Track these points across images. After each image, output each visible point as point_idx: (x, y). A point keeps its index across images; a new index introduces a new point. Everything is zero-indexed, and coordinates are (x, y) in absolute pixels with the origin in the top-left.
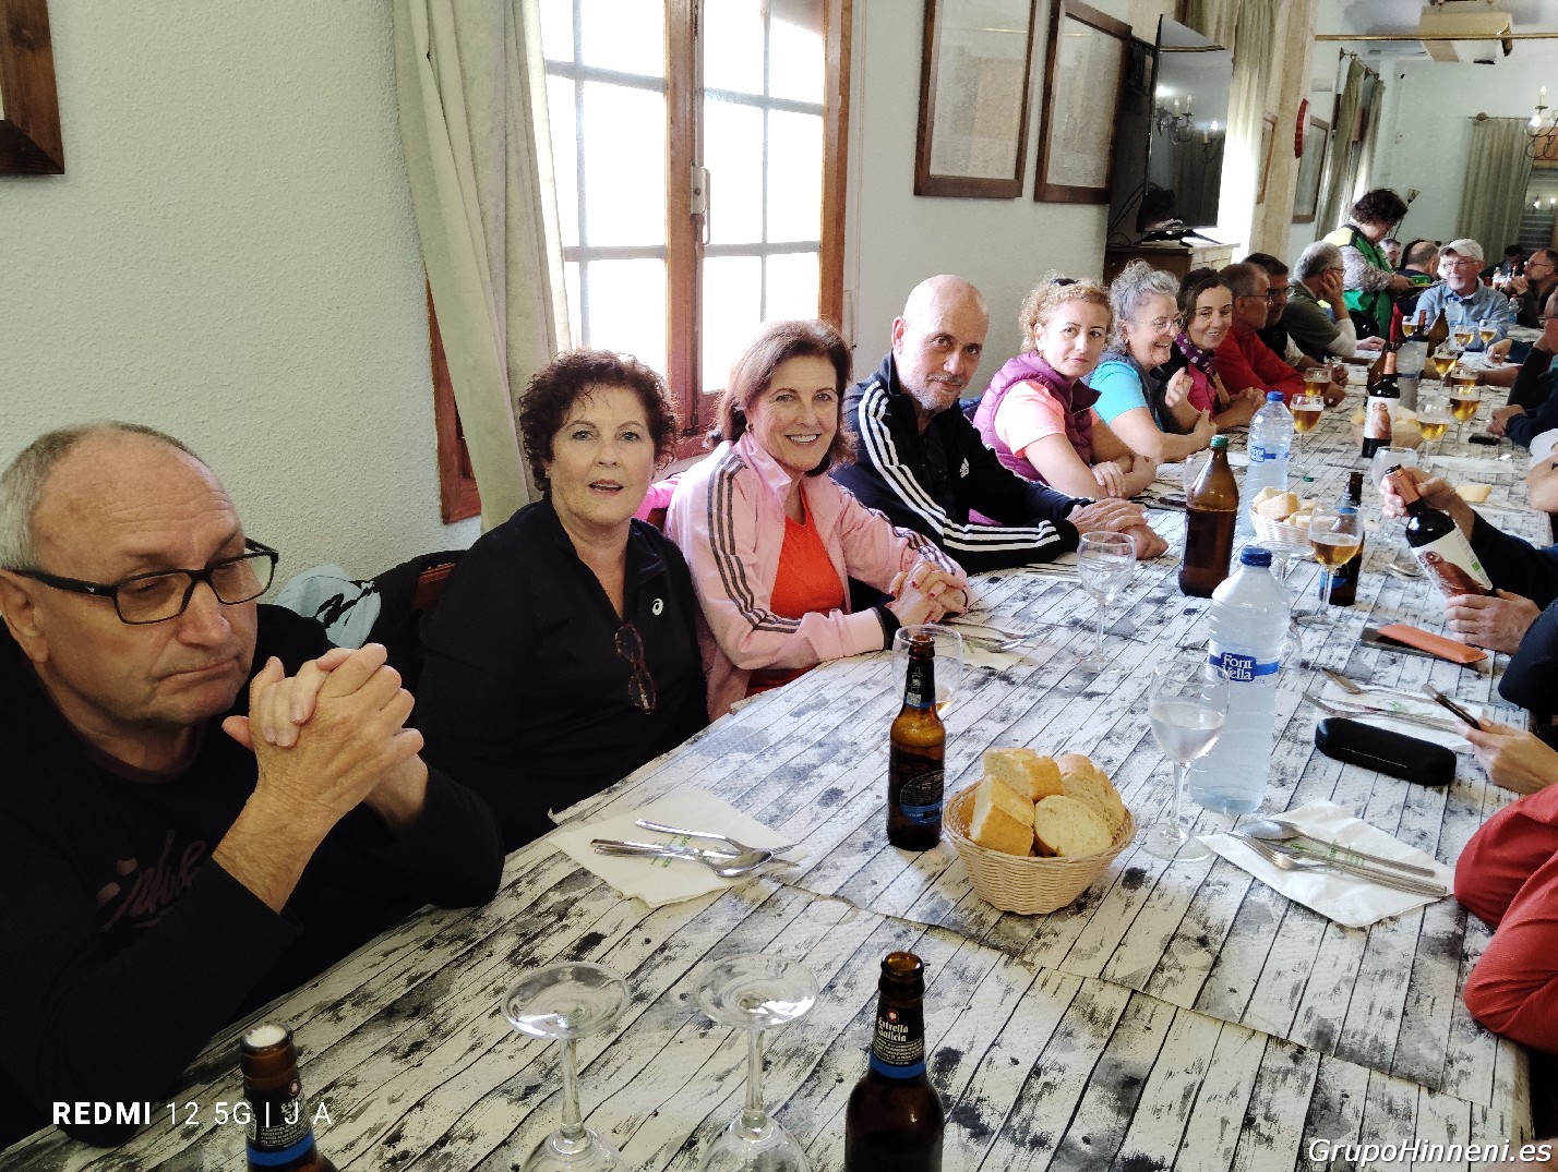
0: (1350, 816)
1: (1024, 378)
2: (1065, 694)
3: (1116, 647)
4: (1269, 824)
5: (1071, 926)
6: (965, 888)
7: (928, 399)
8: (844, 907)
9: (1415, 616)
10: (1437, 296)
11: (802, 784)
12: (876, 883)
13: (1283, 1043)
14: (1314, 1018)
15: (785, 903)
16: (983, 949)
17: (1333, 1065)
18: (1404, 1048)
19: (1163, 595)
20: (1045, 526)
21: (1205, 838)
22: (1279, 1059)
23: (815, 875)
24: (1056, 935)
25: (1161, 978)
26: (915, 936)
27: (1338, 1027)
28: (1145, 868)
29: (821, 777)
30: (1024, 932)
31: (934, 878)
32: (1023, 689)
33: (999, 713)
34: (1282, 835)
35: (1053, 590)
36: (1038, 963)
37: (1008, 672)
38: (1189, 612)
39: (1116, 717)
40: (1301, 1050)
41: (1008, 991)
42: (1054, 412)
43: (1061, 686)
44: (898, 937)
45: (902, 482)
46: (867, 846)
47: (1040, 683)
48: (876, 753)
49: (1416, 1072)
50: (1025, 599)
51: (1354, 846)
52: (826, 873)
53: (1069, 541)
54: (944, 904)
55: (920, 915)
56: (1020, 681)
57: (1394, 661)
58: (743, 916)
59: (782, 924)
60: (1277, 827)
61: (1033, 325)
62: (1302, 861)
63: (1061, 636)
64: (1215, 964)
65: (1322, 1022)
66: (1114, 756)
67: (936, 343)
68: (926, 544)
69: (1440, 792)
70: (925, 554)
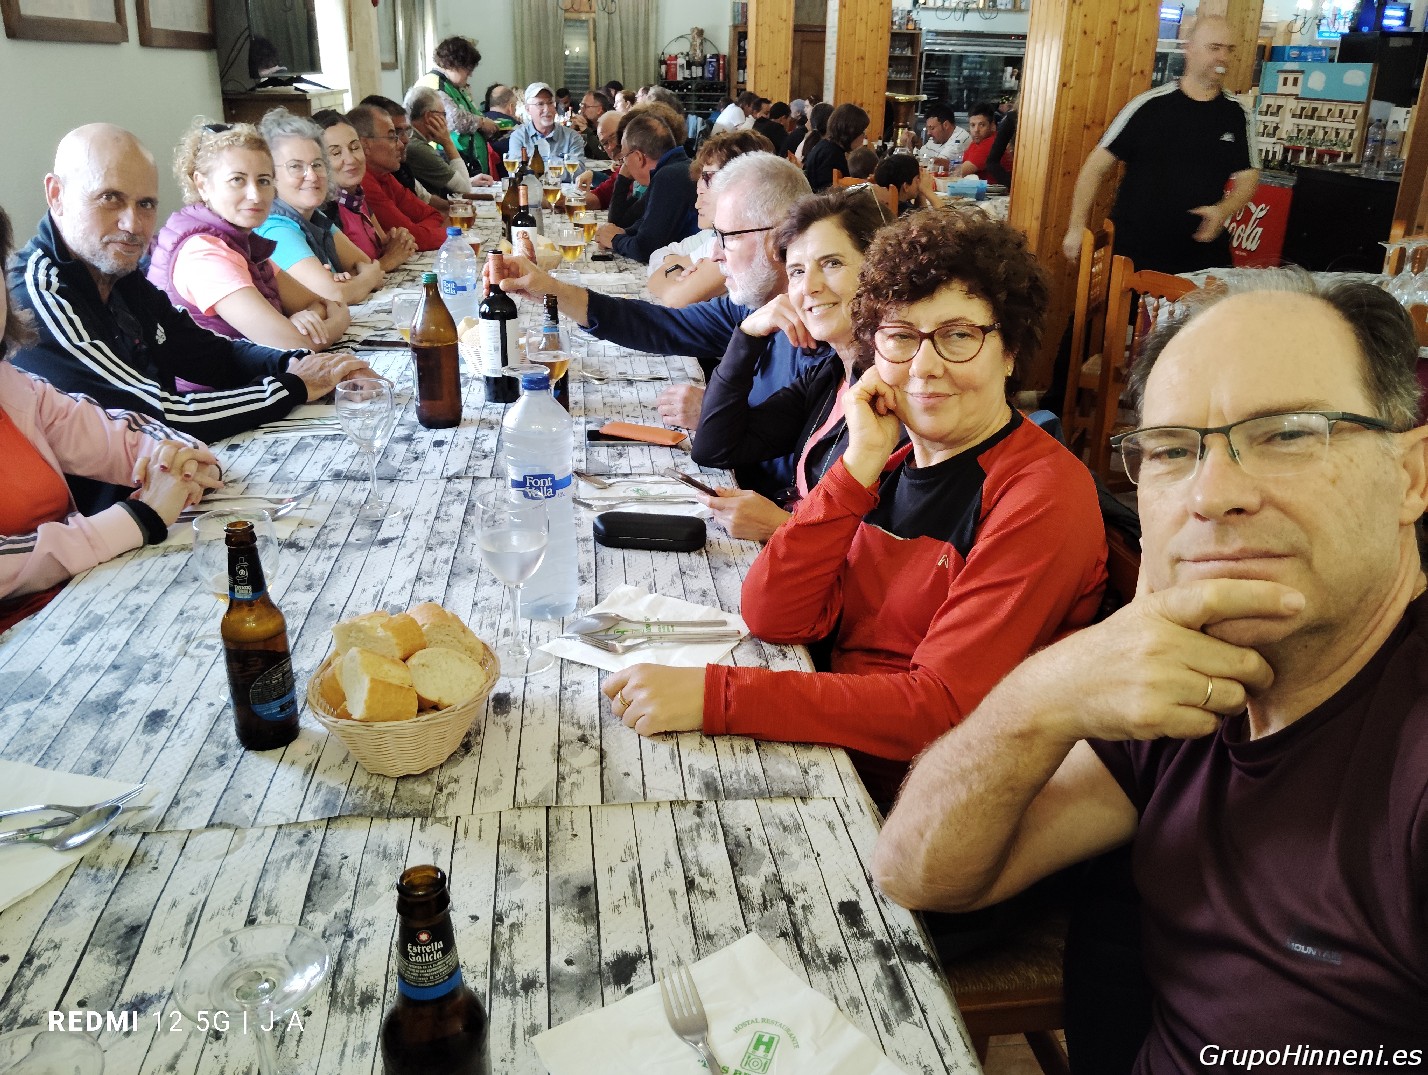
0: (646, 594)
1: (196, 231)
2: (360, 547)
3: (388, 491)
4: (587, 617)
5: (466, 767)
6: (348, 768)
7: (106, 263)
8: (227, 833)
9: (619, 413)
10: (524, 135)
11: (114, 717)
12: (250, 796)
13: (683, 804)
14: (697, 772)
15: (154, 853)
16: (393, 821)
17: (729, 807)
18: (769, 773)
19: (407, 432)
20: (270, 383)
21: (544, 647)
22: (687, 819)
23: (176, 811)
24: (456, 781)
25: (566, 786)
26: (318, 835)
27: (717, 774)
28: (508, 690)
29: (133, 702)
30: (425, 790)
31: (312, 769)
32: (315, 552)
33: (301, 582)
34: (601, 625)
35: (299, 447)
36: (451, 814)
37: (293, 539)
38: (439, 444)
39: (418, 557)
40: (699, 804)
41: (436, 853)
42: (238, 266)
43: (352, 539)
44: (301, 843)
45: (100, 360)
46: (221, 761)
47: (330, 542)
48: (186, 659)
49: (787, 787)
50: (274, 461)
51: (661, 617)
52: (188, 803)
53: (297, 394)
54: (336, 793)
55: (315, 812)
56: (308, 544)
57: (620, 455)
58: (111, 886)
59: (159, 878)
60: (594, 621)
61: (191, 175)
62: (628, 643)
63: (329, 490)
64: (602, 757)
65: (704, 774)
66: (433, 595)
67: (103, 199)
68: (148, 422)
69: (700, 554)
70: (151, 433)
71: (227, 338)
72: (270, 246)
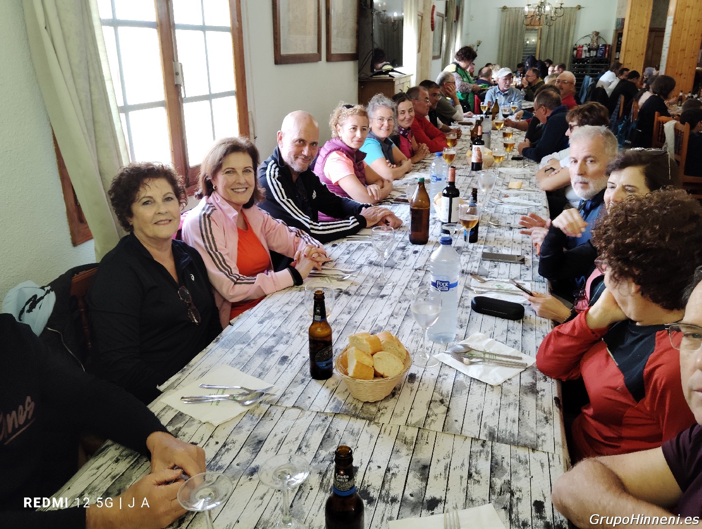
0: (488, 338)
1: (335, 150)
2: (372, 297)
3: (390, 272)
4: (459, 345)
5: (391, 403)
6: (347, 394)
7: (297, 166)
8: (299, 411)
9: (501, 244)
10: (493, 92)
11: (270, 355)
12: (310, 398)
13: (478, 440)
14: (487, 427)
15: (273, 413)
16: (358, 419)
17: (497, 445)
18: (521, 434)
19: (404, 245)
20: (352, 219)
21: (436, 356)
22: (477, 447)
23: (283, 398)
24: (386, 408)
25: (429, 420)
26: (330, 419)
27: (496, 429)
28: (416, 373)
29: (277, 351)
30: (373, 409)
31: (333, 392)
32: (355, 297)
33: (347, 310)
34: (464, 350)
35: (359, 248)
36: (381, 422)
37: (348, 290)
38: (416, 252)
39: (394, 305)
40: (484, 442)
41: (371, 437)
42: (349, 165)
43: (370, 293)
44: (323, 421)
45: (290, 207)
46: (303, 381)
47: (361, 293)
48: (299, 336)
49: (527, 442)
50: (348, 253)
51: (491, 351)
52: (288, 396)
53: (363, 224)
54: (339, 403)
55: (331, 409)
56: (353, 293)
57: (495, 266)
58: (256, 423)
59: (273, 423)
60: (462, 347)
61: (336, 126)
62: (473, 360)
63: (366, 270)
64: (448, 410)
65: (490, 428)
66: (396, 324)
67: (297, 143)
68: (303, 234)
69: (520, 322)
70: (303, 238)
71: (340, 196)
72: (364, 155)
